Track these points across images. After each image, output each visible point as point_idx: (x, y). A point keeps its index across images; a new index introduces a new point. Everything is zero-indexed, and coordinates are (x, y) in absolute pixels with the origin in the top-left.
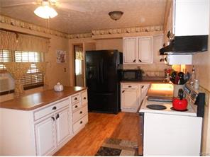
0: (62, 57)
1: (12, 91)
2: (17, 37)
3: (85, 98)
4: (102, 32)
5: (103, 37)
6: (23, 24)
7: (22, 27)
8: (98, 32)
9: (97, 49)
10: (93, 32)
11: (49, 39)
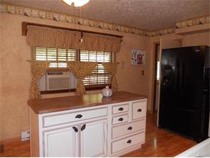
0: (140, 58)
1: (73, 90)
2: (82, 36)
3: (140, 110)
4: (190, 22)
5: (190, 29)
6: (91, 23)
7: (90, 26)
8: (184, 24)
9: (184, 46)
10: (178, 25)
11: (121, 37)
